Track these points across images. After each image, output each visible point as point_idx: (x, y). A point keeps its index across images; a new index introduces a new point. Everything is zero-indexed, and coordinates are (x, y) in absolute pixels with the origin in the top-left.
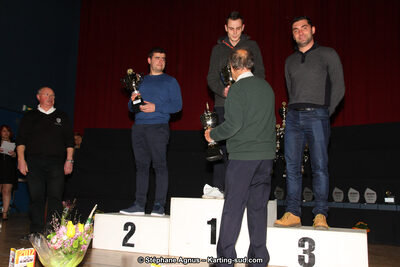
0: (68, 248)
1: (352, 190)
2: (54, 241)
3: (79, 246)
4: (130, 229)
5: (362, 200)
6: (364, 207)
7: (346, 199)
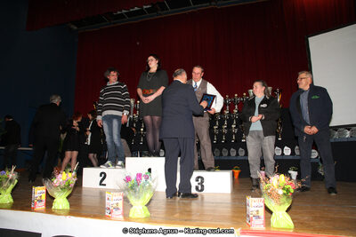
0: (62, 185)
1: (232, 149)
2: (55, 181)
3: (69, 185)
4: (104, 175)
5: (237, 155)
6: (239, 158)
7: (229, 155)
